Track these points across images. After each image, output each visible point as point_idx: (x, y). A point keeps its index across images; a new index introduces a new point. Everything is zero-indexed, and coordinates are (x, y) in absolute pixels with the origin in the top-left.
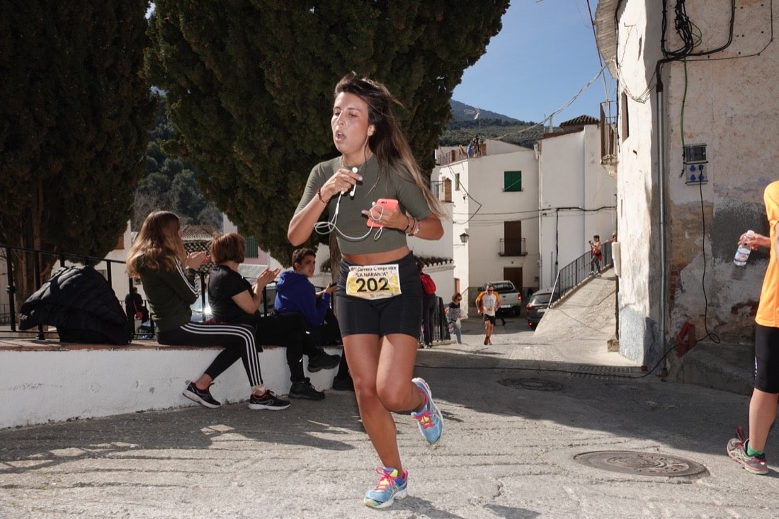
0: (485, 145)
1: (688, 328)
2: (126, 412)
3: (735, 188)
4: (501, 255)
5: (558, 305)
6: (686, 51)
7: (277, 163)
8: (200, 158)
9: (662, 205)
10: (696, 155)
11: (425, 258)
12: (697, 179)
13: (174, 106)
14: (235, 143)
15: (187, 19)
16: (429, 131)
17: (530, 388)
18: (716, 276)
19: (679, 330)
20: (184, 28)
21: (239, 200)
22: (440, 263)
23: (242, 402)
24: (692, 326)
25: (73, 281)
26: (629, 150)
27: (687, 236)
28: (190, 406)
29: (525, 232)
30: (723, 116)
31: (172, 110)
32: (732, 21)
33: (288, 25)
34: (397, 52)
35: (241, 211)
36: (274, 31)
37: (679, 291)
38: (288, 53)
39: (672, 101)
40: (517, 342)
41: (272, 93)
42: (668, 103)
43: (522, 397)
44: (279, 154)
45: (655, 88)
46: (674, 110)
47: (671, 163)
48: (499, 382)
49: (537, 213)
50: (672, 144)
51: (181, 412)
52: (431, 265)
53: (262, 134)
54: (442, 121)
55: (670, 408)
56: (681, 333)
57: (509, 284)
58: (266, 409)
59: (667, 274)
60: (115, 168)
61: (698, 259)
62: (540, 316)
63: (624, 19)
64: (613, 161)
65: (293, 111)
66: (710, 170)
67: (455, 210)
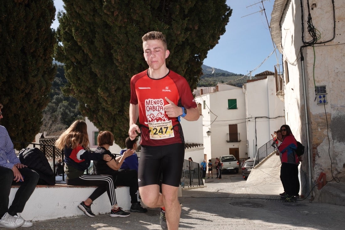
0: (218, 86)
1: (322, 175)
2: (53, 218)
3: (341, 106)
4: (228, 142)
5: (258, 166)
6: (314, 41)
7: (119, 97)
8: (81, 95)
9: (306, 115)
10: (321, 90)
11: (189, 143)
12: (323, 102)
13: (69, 71)
14: (99, 88)
15: (76, 30)
16: (192, 81)
17: (246, 206)
18: (335, 149)
19: (318, 177)
20: (74, 34)
21: (100, 116)
22: (196, 146)
23: (106, 214)
24: (325, 174)
25: (29, 155)
26: (289, 88)
27: (319, 130)
28: (82, 216)
29: (239, 130)
30: (333, 72)
31: (68, 73)
32: (334, 28)
33: (125, 32)
34: (176, 44)
35: (101, 121)
36: (118, 36)
37: (317, 157)
38: (125, 46)
39: (308, 65)
40: (238, 186)
41: (117, 64)
42: (307, 66)
43: (242, 211)
44: (120, 93)
45: (300, 59)
46: (310, 69)
47: (309, 94)
48: (230, 203)
49: (245, 120)
50: (309, 86)
51: (78, 218)
52: (192, 147)
53: (112, 84)
54: (198, 76)
55: (315, 214)
56: (319, 177)
57: (232, 156)
58: (119, 217)
59: (311, 149)
60: (35, 101)
61: (325, 141)
62: (249, 173)
63: (284, 26)
64: (282, 94)
65: (127, 73)
66: (328, 98)
67: (204, 119)
